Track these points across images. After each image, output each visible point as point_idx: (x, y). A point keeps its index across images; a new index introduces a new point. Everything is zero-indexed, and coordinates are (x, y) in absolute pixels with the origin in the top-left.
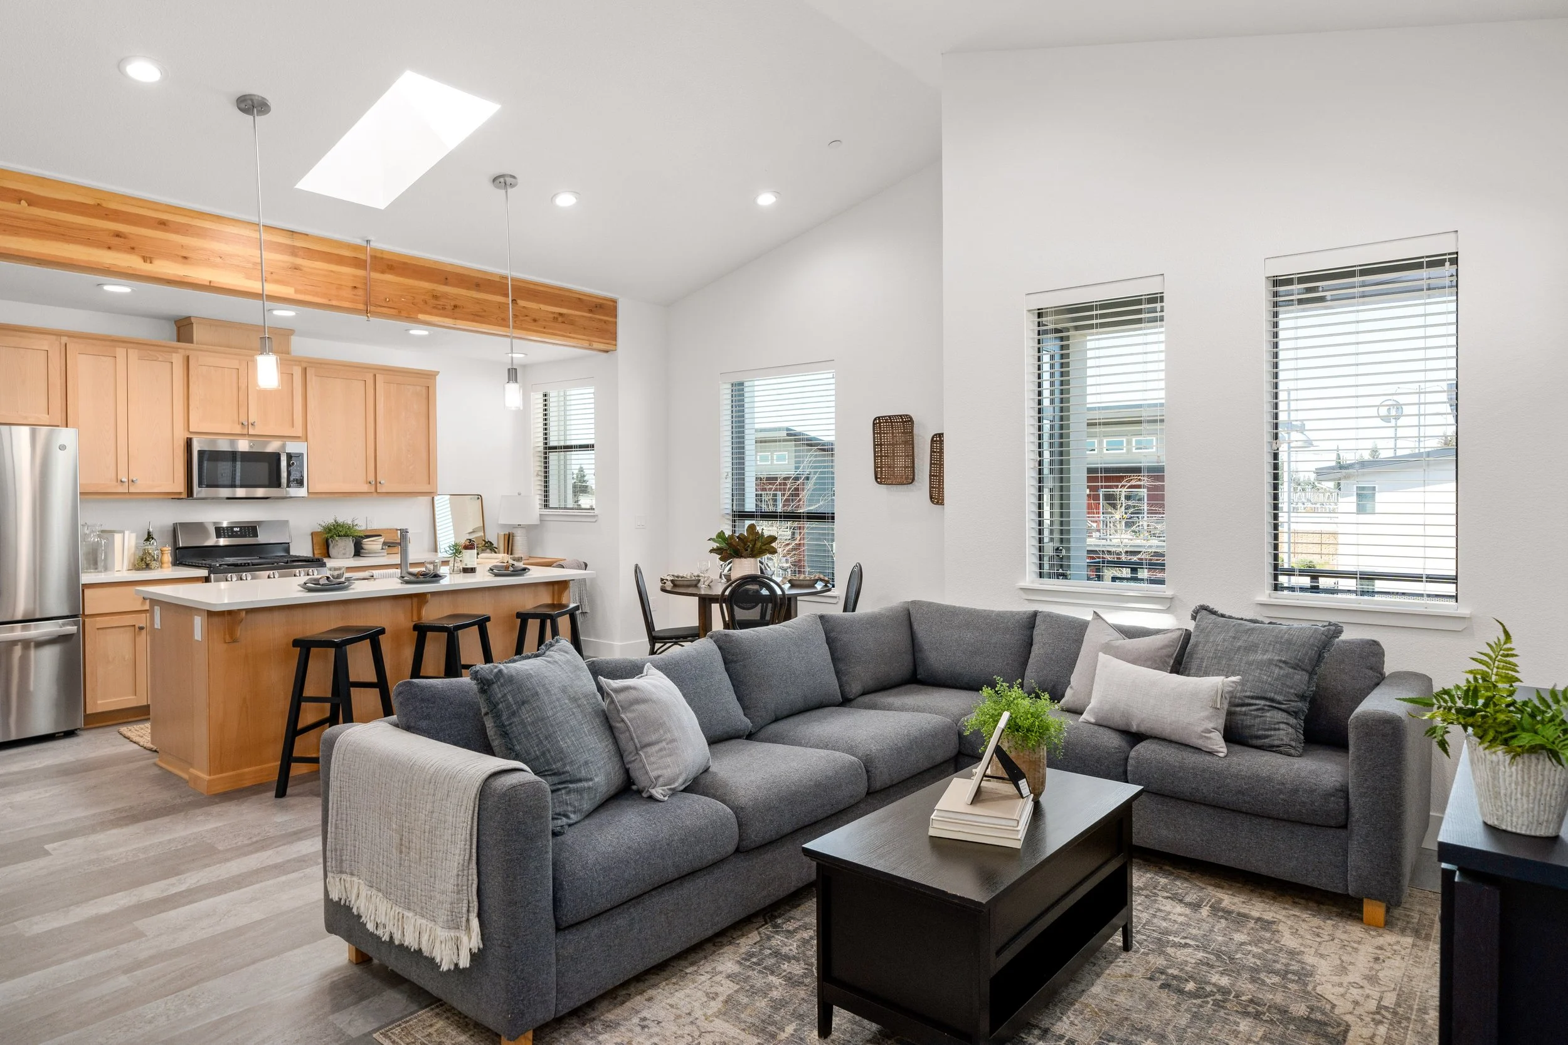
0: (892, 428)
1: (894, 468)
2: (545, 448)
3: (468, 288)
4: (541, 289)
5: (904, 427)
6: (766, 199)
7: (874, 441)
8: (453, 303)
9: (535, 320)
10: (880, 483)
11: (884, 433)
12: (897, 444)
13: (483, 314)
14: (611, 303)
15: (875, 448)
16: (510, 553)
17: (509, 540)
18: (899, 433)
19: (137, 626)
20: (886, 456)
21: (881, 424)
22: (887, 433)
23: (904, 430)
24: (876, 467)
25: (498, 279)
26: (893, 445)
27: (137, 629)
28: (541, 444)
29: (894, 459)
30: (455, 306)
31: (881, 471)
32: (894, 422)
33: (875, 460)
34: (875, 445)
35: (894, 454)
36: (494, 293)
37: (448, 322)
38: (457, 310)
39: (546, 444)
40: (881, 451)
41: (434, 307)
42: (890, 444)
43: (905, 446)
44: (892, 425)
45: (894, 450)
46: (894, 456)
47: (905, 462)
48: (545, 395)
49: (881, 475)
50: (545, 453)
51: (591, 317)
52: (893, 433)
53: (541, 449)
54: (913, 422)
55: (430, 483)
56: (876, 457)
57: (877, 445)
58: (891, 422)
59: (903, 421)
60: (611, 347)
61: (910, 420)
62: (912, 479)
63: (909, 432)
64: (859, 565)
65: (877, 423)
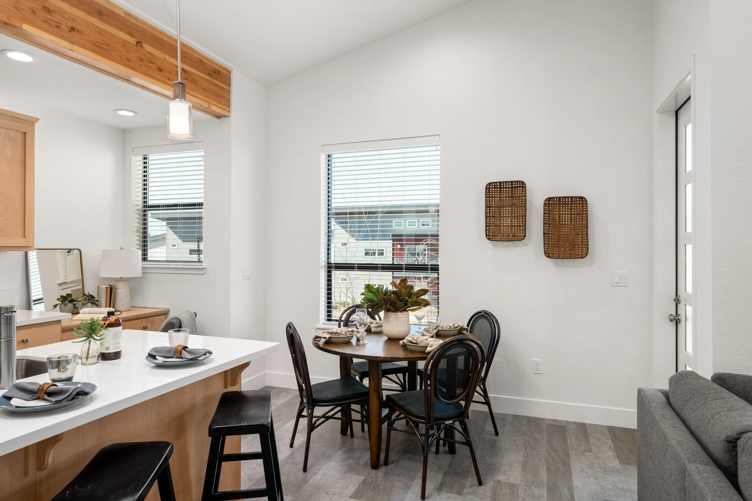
0: (500, 193)
1: (500, 226)
2: (144, 207)
3: (89, 13)
4: (166, 39)
5: (512, 192)
7: (486, 204)
8: (70, 24)
9: (160, 70)
10: (489, 239)
11: (492, 197)
12: (503, 207)
13: (107, 47)
14: (226, 72)
15: (486, 210)
16: (112, 305)
17: (111, 291)
18: (506, 197)
20: (493, 217)
21: (495, 191)
22: (495, 197)
23: (512, 195)
24: (486, 226)
25: (123, 15)
26: (500, 207)
28: (141, 203)
29: (500, 220)
30: (73, 29)
31: (489, 229)
32: (503, 188)
33: (486, 219)
34: (486, 207)
35: (500, 214)
36: (119, 28)
37: (63, 45)
38: (74, 34)
39: (145, 202)
40: (490, 212)
41: (44, 21)
42: (497, 207)
43: (512, 208)
44: (500, 190)
45: (500, 212)
46: (500, 217)
47: (511, 221)
48: (145, 158)
49: (489, 233)
50: (145, 211)
51: (209, 81)
52: (500, 197)
53: (140, 207)
54: (525, 187)
55: (24, 237)
56: (486, 217)
57: (488, 207)
58: (500, 188)
59: (515, 187)
60: (225, 113)
61: (522, 185)
62: (525, 236)
63: (519, 197)
64: (486, 313)
65: (490, 188)
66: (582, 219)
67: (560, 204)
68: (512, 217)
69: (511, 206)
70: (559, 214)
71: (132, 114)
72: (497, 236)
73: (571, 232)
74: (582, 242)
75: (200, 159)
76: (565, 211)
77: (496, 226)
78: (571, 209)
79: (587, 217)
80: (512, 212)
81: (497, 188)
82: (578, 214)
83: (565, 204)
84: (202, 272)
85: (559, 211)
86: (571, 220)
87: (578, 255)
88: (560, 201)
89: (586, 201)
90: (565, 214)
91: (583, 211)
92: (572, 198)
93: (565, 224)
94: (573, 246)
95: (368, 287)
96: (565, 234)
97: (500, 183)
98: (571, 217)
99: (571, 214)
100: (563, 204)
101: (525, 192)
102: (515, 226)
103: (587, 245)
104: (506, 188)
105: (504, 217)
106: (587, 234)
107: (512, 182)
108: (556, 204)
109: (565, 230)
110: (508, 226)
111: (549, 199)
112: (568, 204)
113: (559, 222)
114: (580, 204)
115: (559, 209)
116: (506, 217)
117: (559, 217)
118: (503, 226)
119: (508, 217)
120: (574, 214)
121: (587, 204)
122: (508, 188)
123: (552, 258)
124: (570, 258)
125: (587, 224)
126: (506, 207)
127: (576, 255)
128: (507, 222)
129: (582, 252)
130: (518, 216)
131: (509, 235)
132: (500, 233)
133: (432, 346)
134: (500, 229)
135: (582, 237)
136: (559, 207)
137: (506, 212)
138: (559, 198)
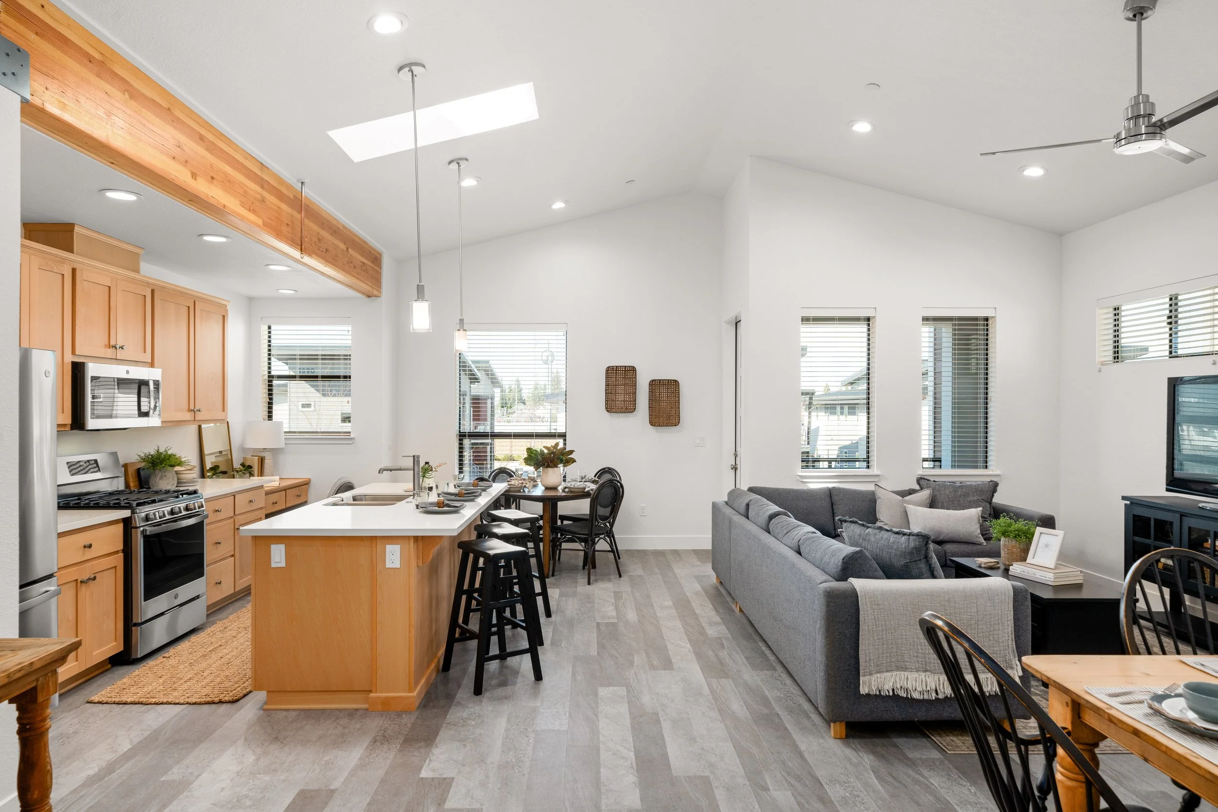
0: (616, 374)
1: (615, 401)
2: (269, 377)
3: (331, 234)
5: (625, 374)
6: (559, 205)
9: (355, 267)
10: (608, 411)
11: (610, 378)
12: (618, 385)
13: (337, 258)
14: (380, 257)
15: (606, 389)
17: (262, 460)
18: (620, 378)
19: (79, 581)
20: (611, 393)
21: (612, 373)
22: (612, 378)
23: (625, 377)
24: (606, 401)
26: (616, 386)
27: (79, 584)
28: (266, 373)
29: (616, 396)
30: (326, 251)
31: (609, 403)
32: (619, 370)
33: (606, 395)
34: (606, 385)
35: (616, 391)
36: (342, 241)
38: (327, 255)
39: (269, 372)
40: (608, 390)
42: (614, 385)
43: (625, 387)
44: (616, 372)
45: (616, 389)
46: (616, 393)
47: (624, 397)
48: (269, 328)
49: (608, 406)
50: (270, 381)
51: (374, 268)
52: (616, 378)
53: (266, 377)
54: (636, 371)
55: (224, 411)
56: (606, 393)
57: (607, 385)
58: (616, 370)
59: (627, 370)
60: (375, 292)
61: (633, 369)
62: (635, 409)
63: (631, 378)
64: (610, 469)
65: (608, 370)
66: (675, 396)
67: (660, 385)
68: (625, 393)
69: (625, 385)
70: (659, 392)
71: (293, 292)
72: (613, 408)
73: (667, 406)
74: (675, 414)
75: (346, 333)
76: (663, 389)
77: (613, 401)
78: (668, 389)
79: (679, 395)
80: (624, 390)
81: (614, 370)
82: (673, 393)
83: (664, 385)
84: (351, 442)
85: (659, 390)
86: (668, 397)
87: (673, 423)
88: (660, 382)
89: (678, 383)
90: (664, 392)
91: (676, 391)
92: (668, 380)
93: (663, 400)
94: (669, 417)
95: (529, 450)
96: (664, 408)
97: (617, 367)
98: (668, 395)
99: (668, 392)
100: (662, 385)
101: (636, 374)
102: (627, 402)
103: (679, 416)
104: (621, 370)
105: (618, 393)
106: (679, 408)
107: (625, 367)
108: (657, 384)
109: (664, 404)
110: (622, 401)
111: (653, 381)
112: (666, 385)
113: (659, 398)
114: (674, 385)
115: (660, 388)
116: (620, 393)
117: (659, 394)
118: (618, 401)
119: (622, 393)
120: (670, 393)
121: (679, 385)
122: (623, 370)
123: (655, 426)
124: (667, 426)
125: (679, 400)
126: (620, 386)
127: (671, 423)
128: (621, 398)
129: (675, 421)
130: (630, 393)
131: (622, 408)
132: (616, 406)
133: (589, 487)
134: (616, 403)
135: (676, 410)
136: (659, 386)
137: (620, 390)
138: (660, 380)
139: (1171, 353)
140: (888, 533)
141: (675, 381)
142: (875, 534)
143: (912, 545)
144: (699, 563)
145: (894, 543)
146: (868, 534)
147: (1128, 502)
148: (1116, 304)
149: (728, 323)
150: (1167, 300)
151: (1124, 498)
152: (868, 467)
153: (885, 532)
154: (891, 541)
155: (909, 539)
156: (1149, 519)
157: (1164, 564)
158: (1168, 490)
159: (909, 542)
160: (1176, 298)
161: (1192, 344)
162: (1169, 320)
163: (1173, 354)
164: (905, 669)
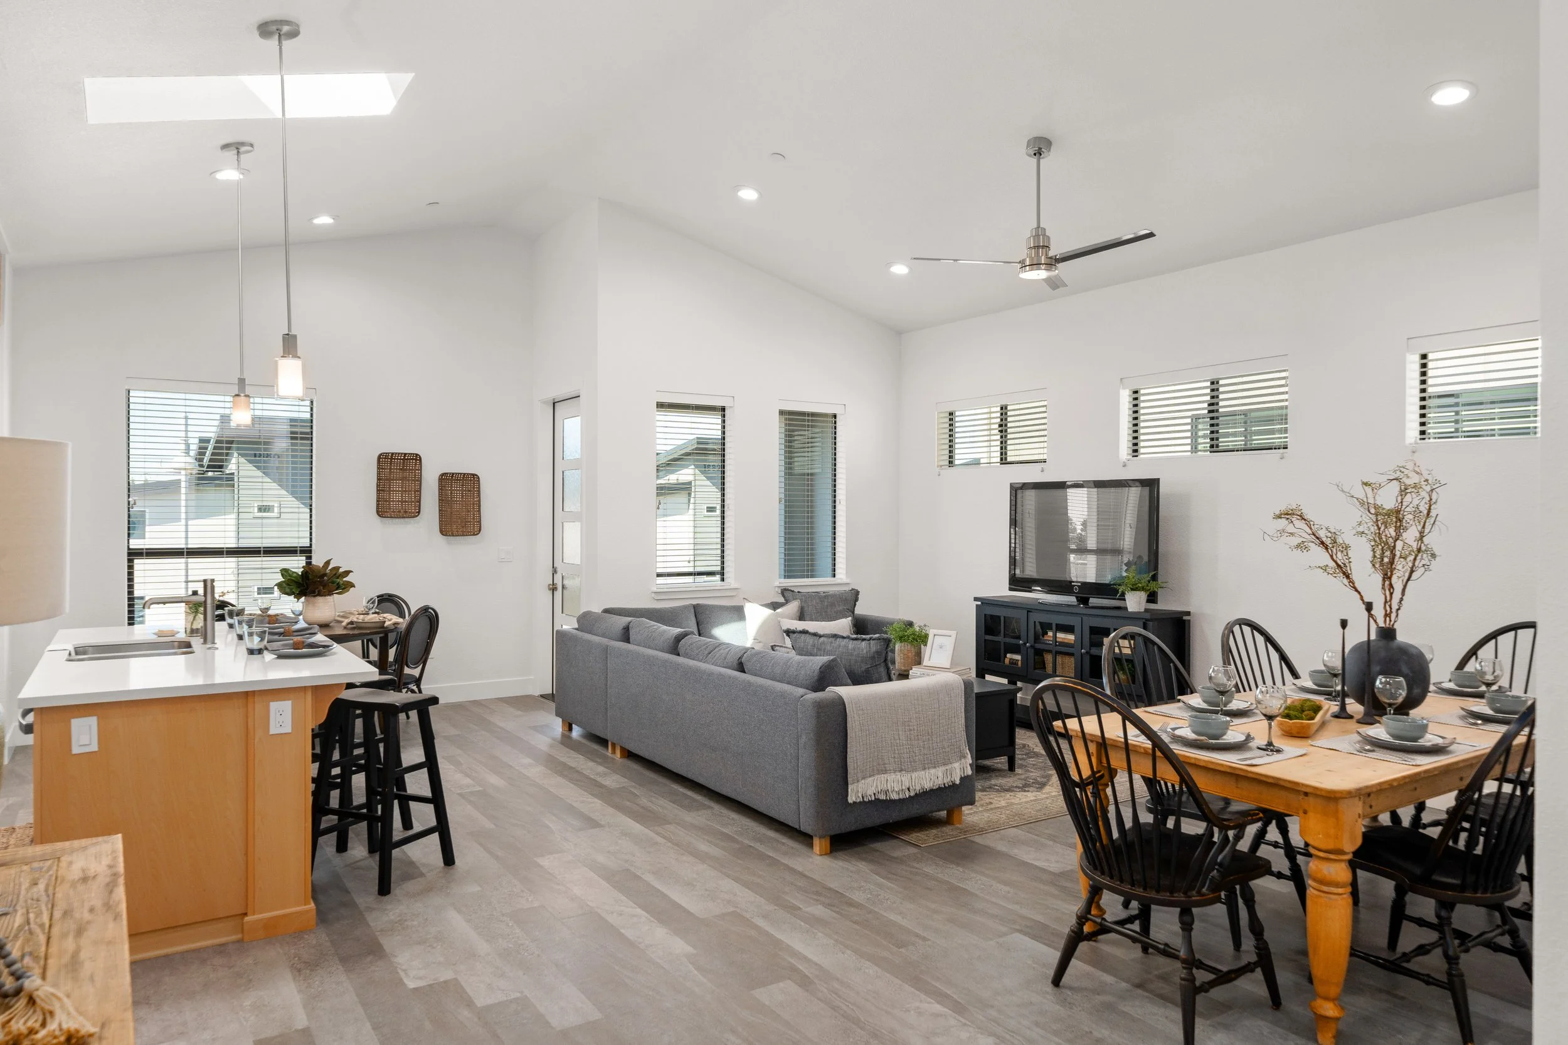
0: (391, 464)
1: (390, 501)
5: (405, 464)
6: (324, 220)
7: (377, 477)
10: (379, 516)
11: (383, 469)
12: (393, 480)
15: (377, 485)
18: (397, 469)
20: (384, 491)
21: (385, 460)
22: (385, 469)
23: (403, 467)
24: (377, 501)
26: (390, 480)
29: (390, 494)
31: (380, 505)
32: (394, 459)
33: (377, 493)
34: (378, 480)
35: (390, 488)
40: (380, 485)
43: (402, 481)
44: (391, 462)
45: (390, 485)
46: (390, 491)
47: (402, 496)
49: (380, 509)
52: (390, 469)
54: (420, 460)
56: (377, 490)
58: (392, 459)
59: (407, 459)
61: (417, 458)
62: (419, 512)
63: (412, 470)
64: (390, 595)
65: (382, 457)
66: (474, 496)
67: (452, 480)
68: (402, 491)
69: (404, 479)
70: (451, 490)
72: (386, 512)
73: (463, 509)
74: (474, 519)
76: (456, 486)
77: (386, 501)
78: (463, 485)
79: (479, 494)
80: (405, 486)
81: (388, 458)
82: (469, 491)
83: (457, 480)
85: (453, 487)
86: (463, 496)
87: (470, 532)
88: (452, 476)
89: (478, 478)
90: (457, 490)
91: (474, 488)
92: (465, 474)
93: (457, 501)
94: (465, 524)
95: (285, 572)
96: (458, 511)
97: (393, 454)
98: (462, 493)
99: (462, 490)
100: (455, 480)
101: (420, 465)
102: (406, 502)
103: (480, 522)
104: (398, 459)
105: (393, 491)
106: (479, 511)
107: (405, 454)
108: (448, 479)
109: (456, 507)
110: (398, 501)
111: (443, 475)
112: (460, 480)
113: (452, 498)
114: (471, 480)
115: (452, 485)
116: (396, 491)
117: (451, 493)
118: (393, 501)
119: (399, 491)
120: (465, 491)
121: (479, 481)
122: (400, 459)
123: (446, 535)
124: (463, 535)
125: (479, 501)
126: (396, 480)
127: (468, 532)
128: (396, 497)
129: (474, 529)
130: (412, 491)
131: (399, 512)
132: (390, 509)
133: (390, 620)
134: (391, 504)
135: (474, 514)
136: (452, 482)
137: (396, 485)
138: (453, 474)
139: (1001, 459)
140: (845, 640)
141: (474, 475)
142: (832, 643)
143: (874, 649)
144: (519, 713)
145: (854, 649)
146: (823, 643)
147: (980, 603)
148: (950, 410)
149: (545, 402)
150: (999, 409)
151: (976, 599)
152: (723, 580)
153: (841, 640)
154: (850, 647)
155: (870, 644)
156: (999, 617)
157: (1011, 659)
158: (1010, 589)
159: (870, 647)
160: (1006, 408)
161: (1022, 452)
162: (1000, 429)
163: (1004, 460)
164: (885, 771)
